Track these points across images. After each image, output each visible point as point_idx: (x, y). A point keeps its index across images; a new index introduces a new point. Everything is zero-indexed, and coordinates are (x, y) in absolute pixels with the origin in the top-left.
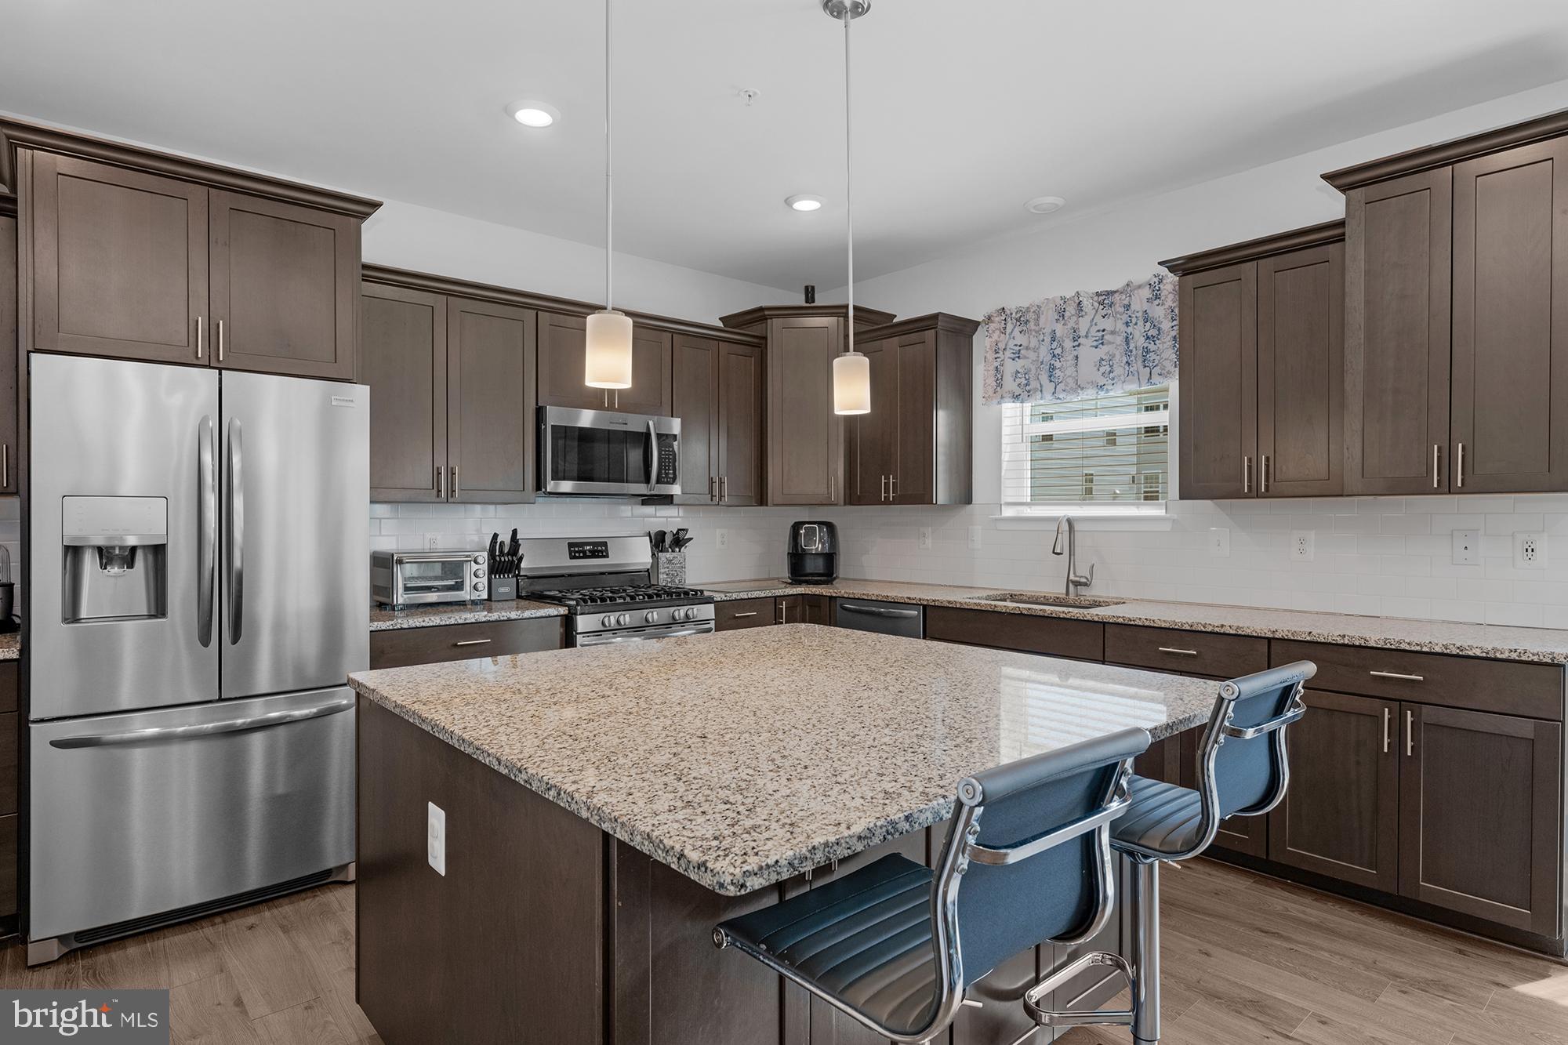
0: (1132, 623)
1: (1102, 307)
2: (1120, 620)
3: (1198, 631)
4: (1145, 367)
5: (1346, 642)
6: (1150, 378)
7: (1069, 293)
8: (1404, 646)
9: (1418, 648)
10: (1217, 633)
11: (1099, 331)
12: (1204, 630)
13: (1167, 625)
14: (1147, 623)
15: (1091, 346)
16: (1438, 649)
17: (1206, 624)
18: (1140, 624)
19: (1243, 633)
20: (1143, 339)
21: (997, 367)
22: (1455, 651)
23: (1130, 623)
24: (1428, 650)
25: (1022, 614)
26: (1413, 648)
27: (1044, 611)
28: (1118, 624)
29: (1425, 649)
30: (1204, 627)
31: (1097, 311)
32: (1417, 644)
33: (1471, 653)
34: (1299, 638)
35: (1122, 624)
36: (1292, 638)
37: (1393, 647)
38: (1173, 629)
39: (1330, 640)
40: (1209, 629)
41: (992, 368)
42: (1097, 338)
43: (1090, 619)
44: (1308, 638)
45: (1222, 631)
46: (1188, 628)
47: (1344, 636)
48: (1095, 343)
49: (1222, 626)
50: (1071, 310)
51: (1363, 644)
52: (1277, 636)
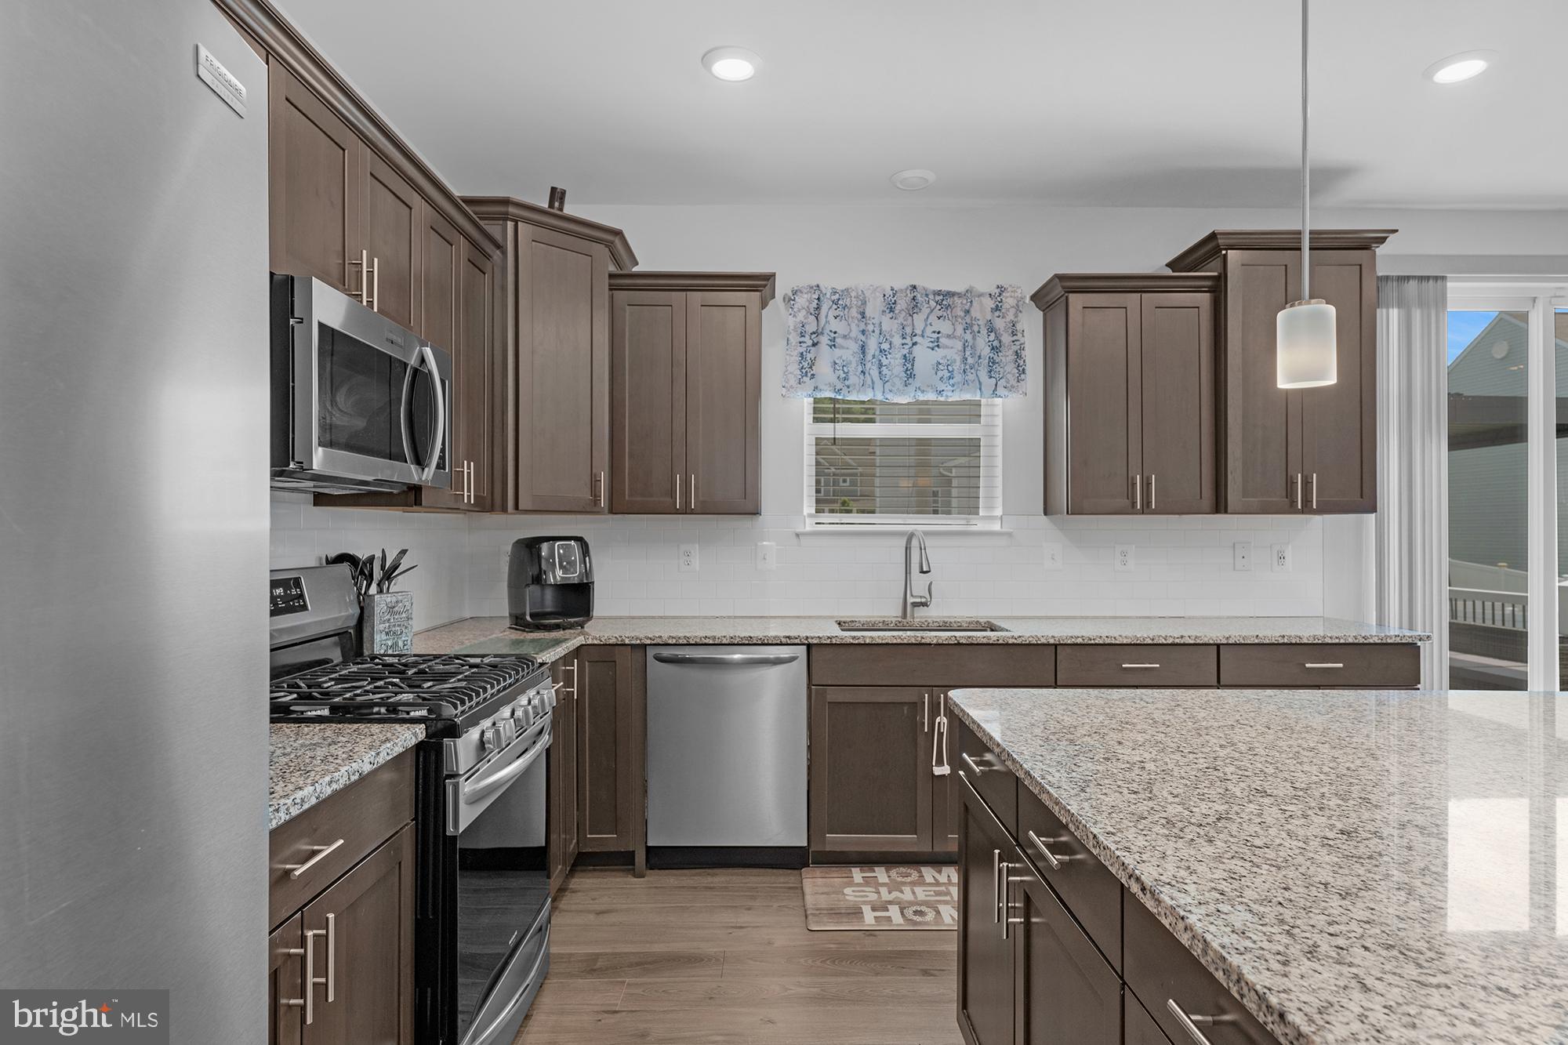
0: (1093, 642)
1: (939, 307)
2: (1079, 641)
3: (1160, 645)
4: (991, 377)
5: (1286, 641)
6: (995, 389)
7: (901, 284)
8: (1329, 641)
9: (1337, 641)
10: (1177, 644)
11: (934, 332)
12: (1165, 642)
13: (1128, 641)
14: (1108, 641)
15: (928, 347)
16: (1350, 640)
17: (1166, 636)
18: (1101, 642)
19: (1201, 642)
20: (988, 349)
21: (802, 354)
22: (1362, 641)
23: (1090, 642)
24: (1344, 642)
25: (959, 644)
26: (1334, 642)
27: (989, 638)
28: (1077, 644)
29: (1342, 641)
30: (1165, 640)
31: (932, 311)
32: (1337, 638)
33: (1371, 641)
34: (1249, 642)
35: (1081, 645)
36: (1243, 642)
37: (1320, 642)
38: (1134, 644)
39: (1274, 641)
40: (1170, 641)
41: (795, 353)
42: (933, 340)
43: (1045, 642)
44: (1256, 641)
45: (1182, 642)
46: (1150, 642)
47: (1284, 637)
48: (931, 345)
49: (1182, 637)
50: (902, 304)
51: (1298, 642)
52: (1230, 642)
